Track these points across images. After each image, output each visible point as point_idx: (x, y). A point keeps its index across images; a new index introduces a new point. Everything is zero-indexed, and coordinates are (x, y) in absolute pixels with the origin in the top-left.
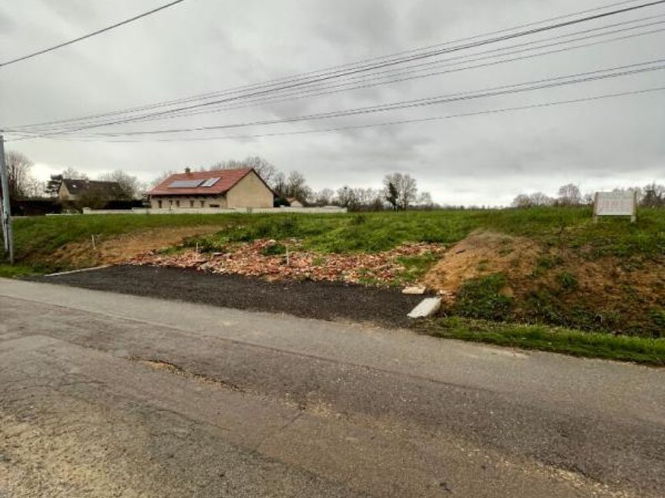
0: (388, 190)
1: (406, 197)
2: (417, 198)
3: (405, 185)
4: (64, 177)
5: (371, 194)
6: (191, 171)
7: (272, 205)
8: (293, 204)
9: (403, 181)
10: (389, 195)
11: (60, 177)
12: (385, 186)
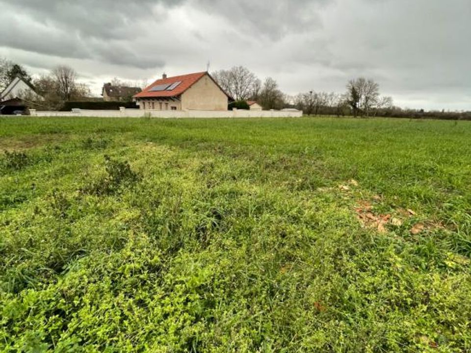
0: (350, 94)
1: (367, 101)
2: (379, 102)
3: (367, 89)
4: (112, 84)
5: (334, 98)
6: (168, 77)
7: (226, 107)
8: (251, 107)
9: (366, 86)
10: (351, 99)
11: (109, 84)
12: (347, 90)
